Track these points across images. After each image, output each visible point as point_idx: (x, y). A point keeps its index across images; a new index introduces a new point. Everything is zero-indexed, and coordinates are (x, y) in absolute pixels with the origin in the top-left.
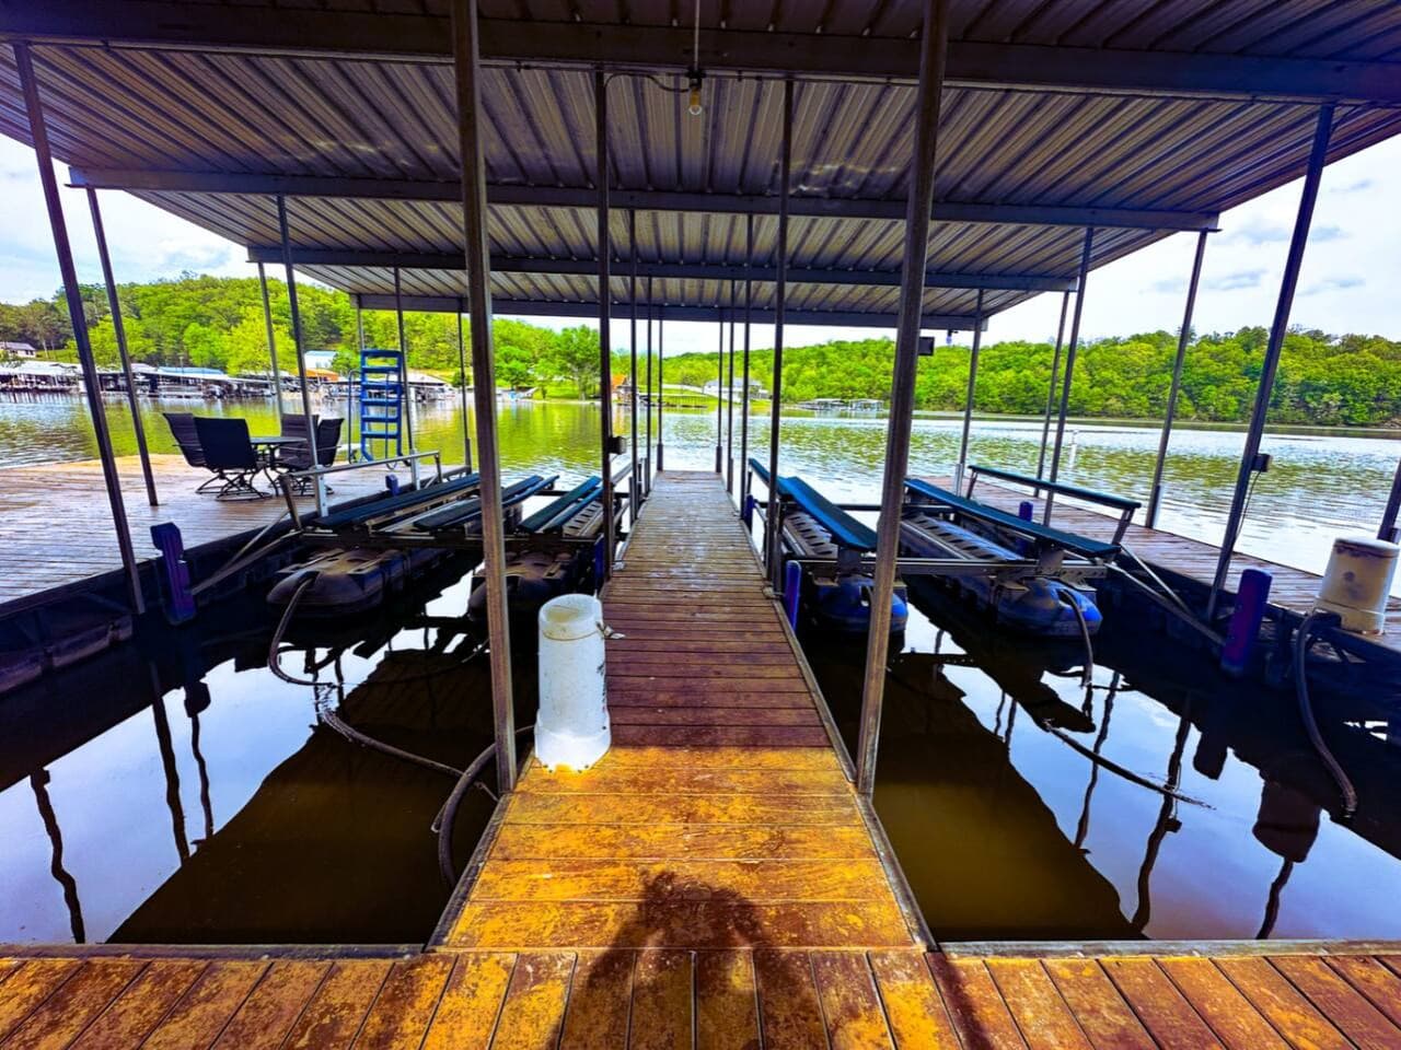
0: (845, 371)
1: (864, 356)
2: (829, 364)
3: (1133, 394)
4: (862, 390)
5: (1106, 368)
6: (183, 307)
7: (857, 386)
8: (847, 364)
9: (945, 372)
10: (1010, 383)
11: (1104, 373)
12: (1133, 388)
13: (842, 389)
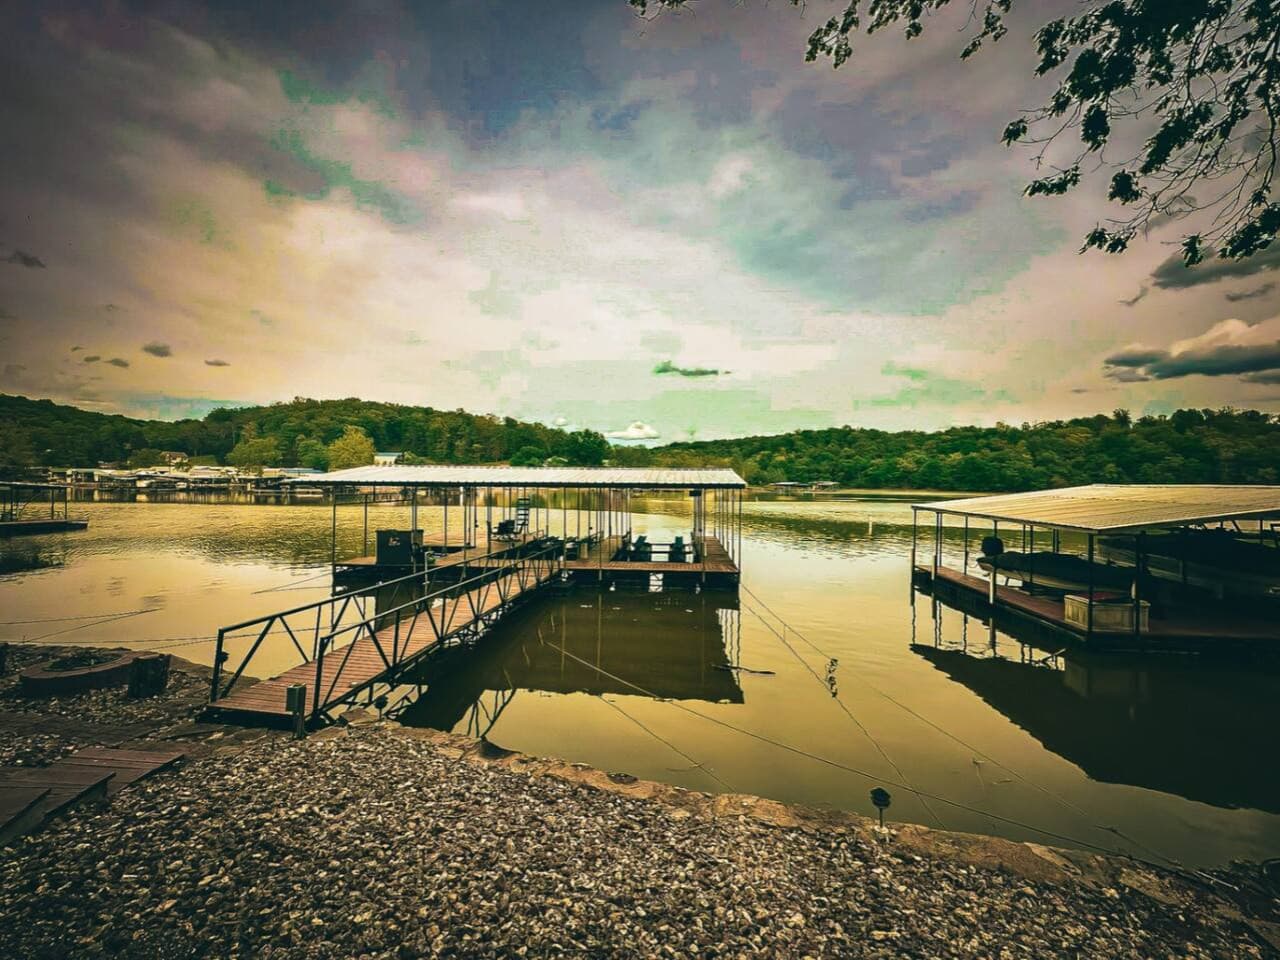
0: (810, 456)
1: (828, 443)
2: (796, 451)
3: (1075, 471)
4: (827, 471)
5: (1047, 450)
6: (293, 423)
7: (821, 468)
8: (812, 450)
9: (900, 455)
10: (959, 463)
11: (1046, 454)
12: (1074, 466)
13: (809, 471)
